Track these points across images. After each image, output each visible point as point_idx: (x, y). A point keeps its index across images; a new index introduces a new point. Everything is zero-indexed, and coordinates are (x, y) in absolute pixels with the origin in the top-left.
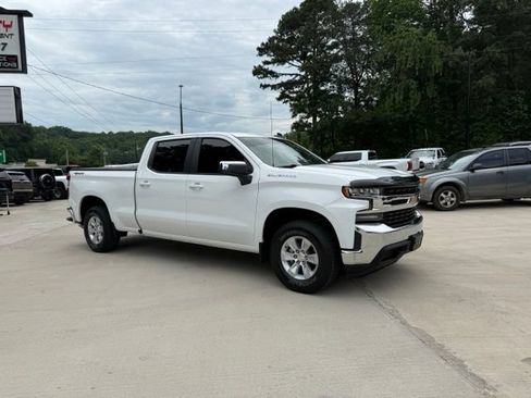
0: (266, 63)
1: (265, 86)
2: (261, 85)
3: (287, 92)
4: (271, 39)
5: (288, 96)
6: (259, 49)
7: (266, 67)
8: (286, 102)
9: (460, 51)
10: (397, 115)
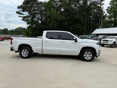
0: (20, 11)
1: (20, 17)
2: (19, 16)
3: (24, 19)
4: (21, 5)
5: (24, 20)
6: (17, 7)
7: (20, 12)
8: (24, 21)
9: (63, 17)
10: (51, 28)
